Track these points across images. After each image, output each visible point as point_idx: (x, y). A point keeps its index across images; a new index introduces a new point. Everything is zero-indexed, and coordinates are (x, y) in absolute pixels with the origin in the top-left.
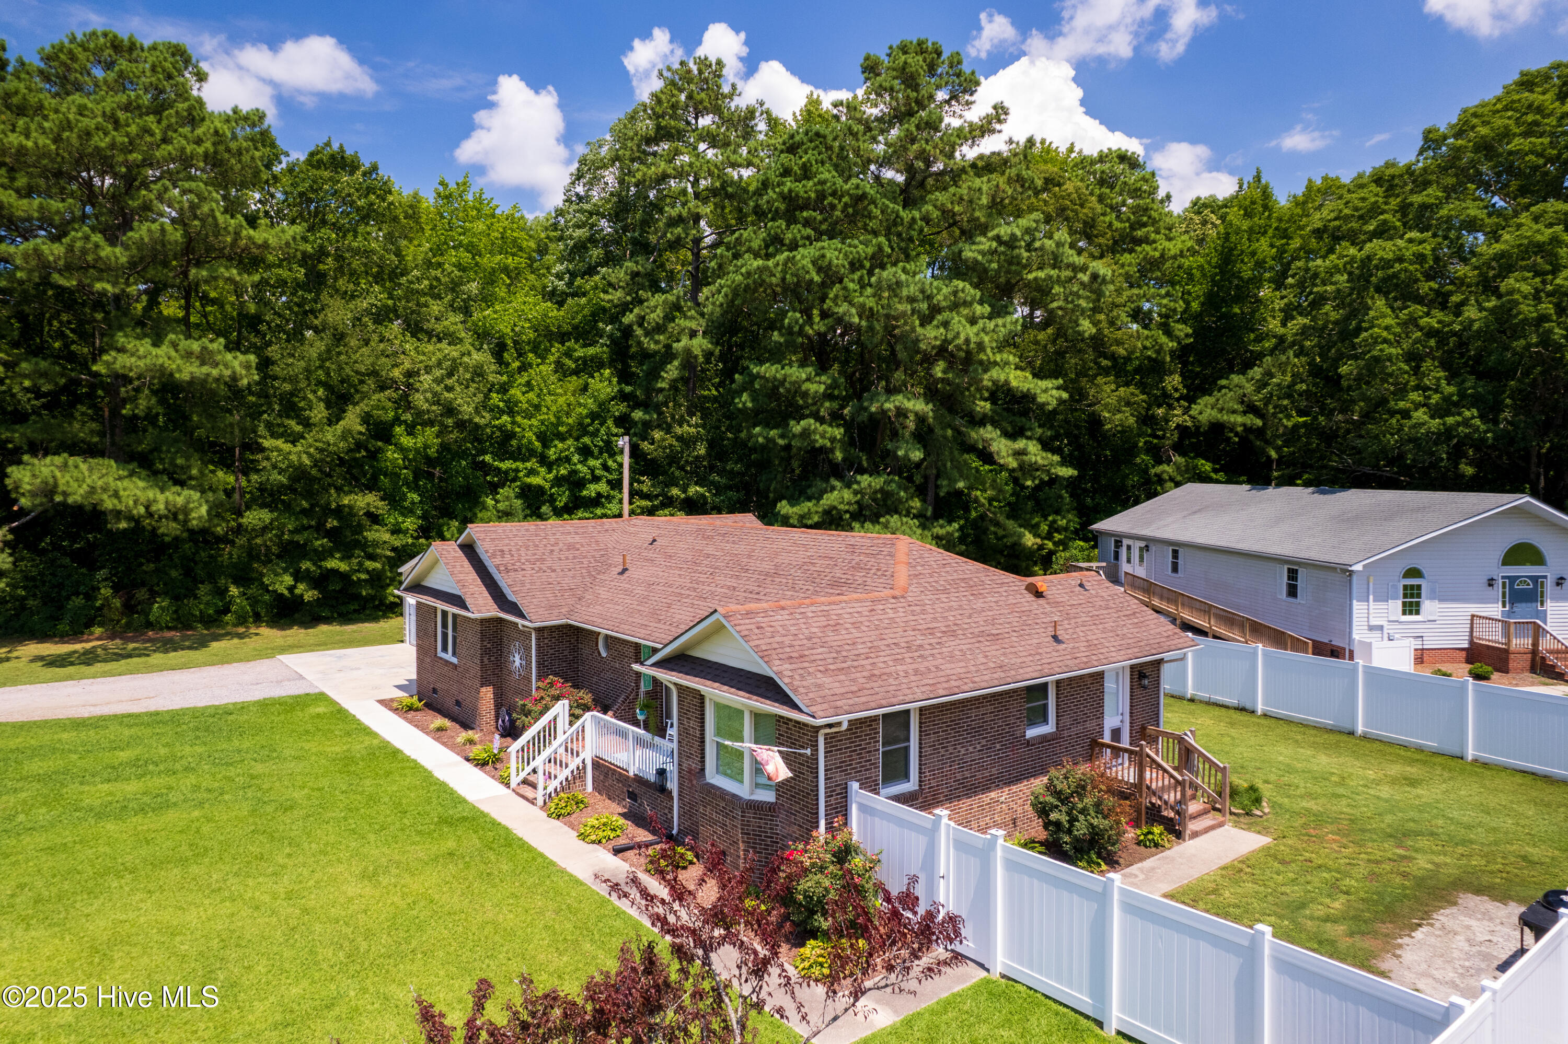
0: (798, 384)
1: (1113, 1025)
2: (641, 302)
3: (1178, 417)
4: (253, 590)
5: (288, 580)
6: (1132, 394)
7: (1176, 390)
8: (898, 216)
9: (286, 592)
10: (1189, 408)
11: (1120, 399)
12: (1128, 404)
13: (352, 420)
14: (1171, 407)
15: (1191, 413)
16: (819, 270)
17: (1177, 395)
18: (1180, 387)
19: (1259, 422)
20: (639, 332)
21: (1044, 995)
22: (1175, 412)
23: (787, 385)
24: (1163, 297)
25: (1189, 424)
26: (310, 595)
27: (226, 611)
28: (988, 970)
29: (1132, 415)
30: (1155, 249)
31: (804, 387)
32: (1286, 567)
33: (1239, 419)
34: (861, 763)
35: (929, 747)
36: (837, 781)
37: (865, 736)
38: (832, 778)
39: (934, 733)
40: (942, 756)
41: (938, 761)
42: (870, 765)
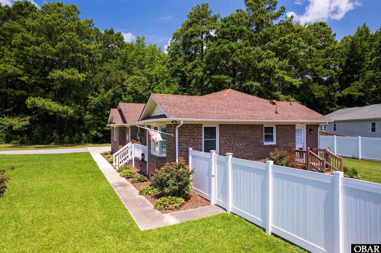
0: (224, 80)
1: (270, 230)
2: (186, 65)
3: (338, 94)
4: (88, 135)
5: (96, 132)
6: (323, 87)
7: (337, 87)
8: (252, 35)
9: (95, 135)
10: (341, 92)
11: (320, 89)
12: (322, 90)
13: (110, 92)
14: (336, 92)
15: (342, 93)
16: (230, 49)
17: (337, 88)
18: (338, 86)
19: (363, 94)
20: (186, 72)
21: (245, 219)
22: (337, 93)
23: (221, 80)
24: (333, 60)
25: (341, 96)
26: (100, 135)
27: (82, 140)
28: (226, 211)
29: (323, 93)
30: (331, 47)
31: (225, 80)
32: (371, 122)
33: (357, 93)
34: (194, 142)
35: (223, 141)
36: (184, 147)
37: (196, 132)
38: (182, 145)
39: (225, 136)
40: (229, 145)
41: (227, 147)
42: (198, 143)
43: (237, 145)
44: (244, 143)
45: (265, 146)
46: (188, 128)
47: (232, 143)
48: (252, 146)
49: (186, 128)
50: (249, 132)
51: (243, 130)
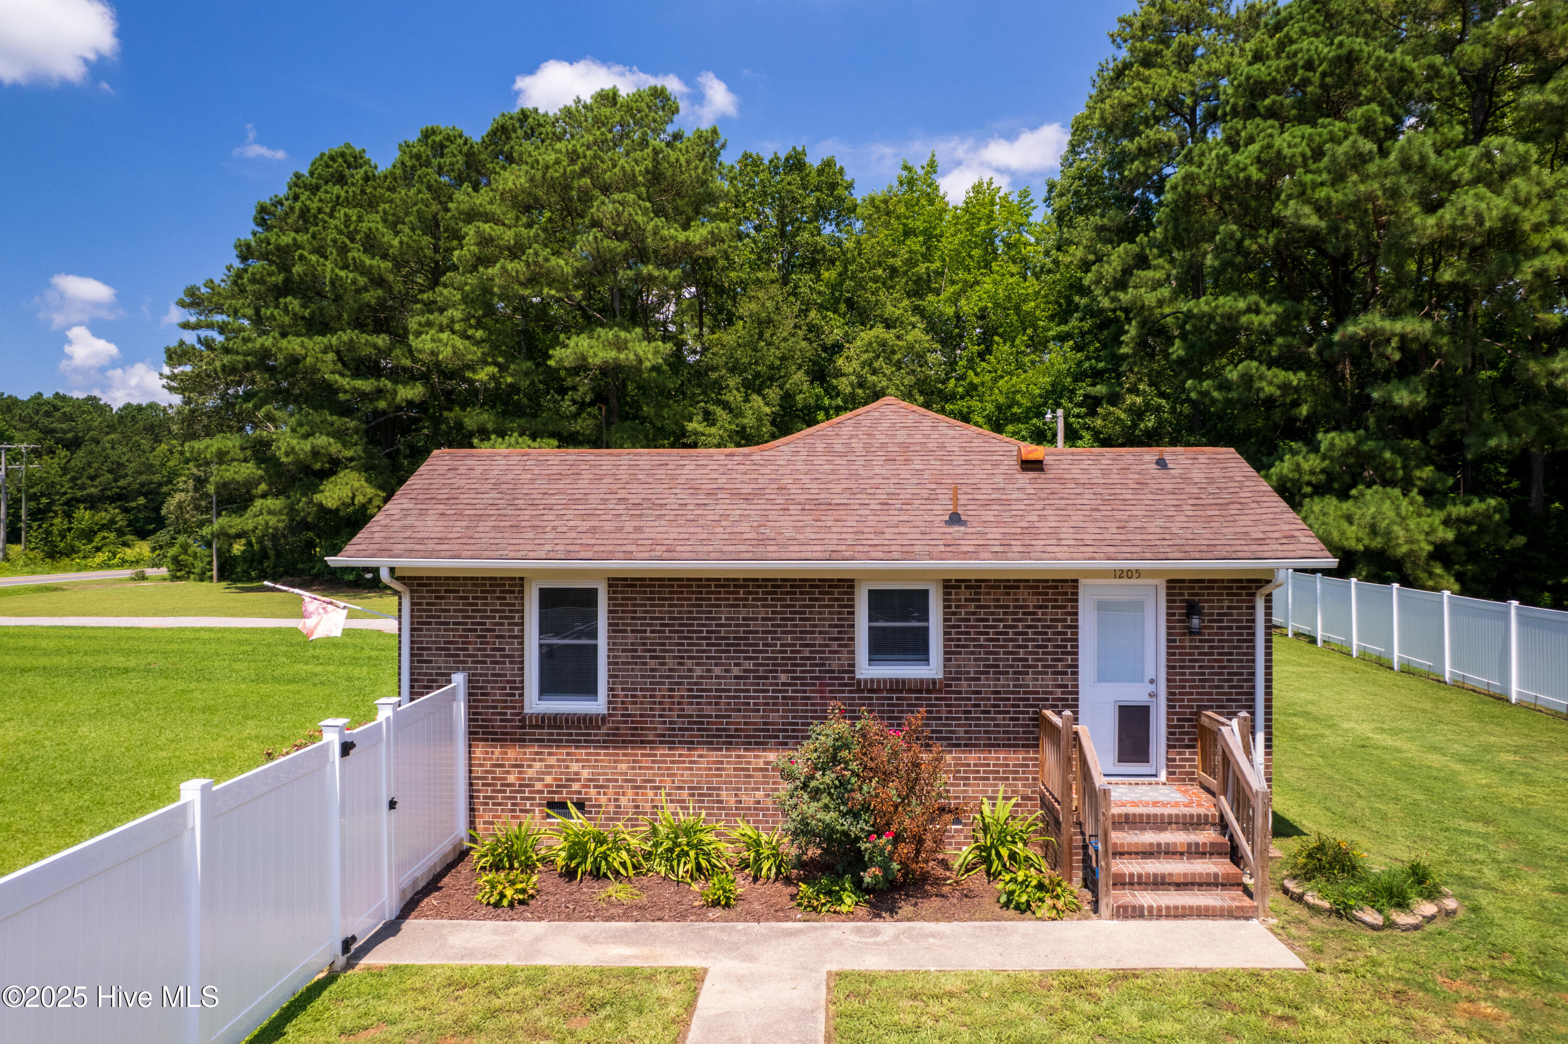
34: (485, 650)
35: (624, 651)
36: (439, 668)
37: (492, 611)
38: (430, 662)
39: (633, 631)
40: (652, 670)
41: (643, 677)
42: (501, 656)
43: (698, 671)
44: (736, 665)
45: (859, 681)
46: (458, 591)
47: (671, 663)
48: (783, 678)
49: (446, 591)
50: (762, 612)
51: (732, 606)
